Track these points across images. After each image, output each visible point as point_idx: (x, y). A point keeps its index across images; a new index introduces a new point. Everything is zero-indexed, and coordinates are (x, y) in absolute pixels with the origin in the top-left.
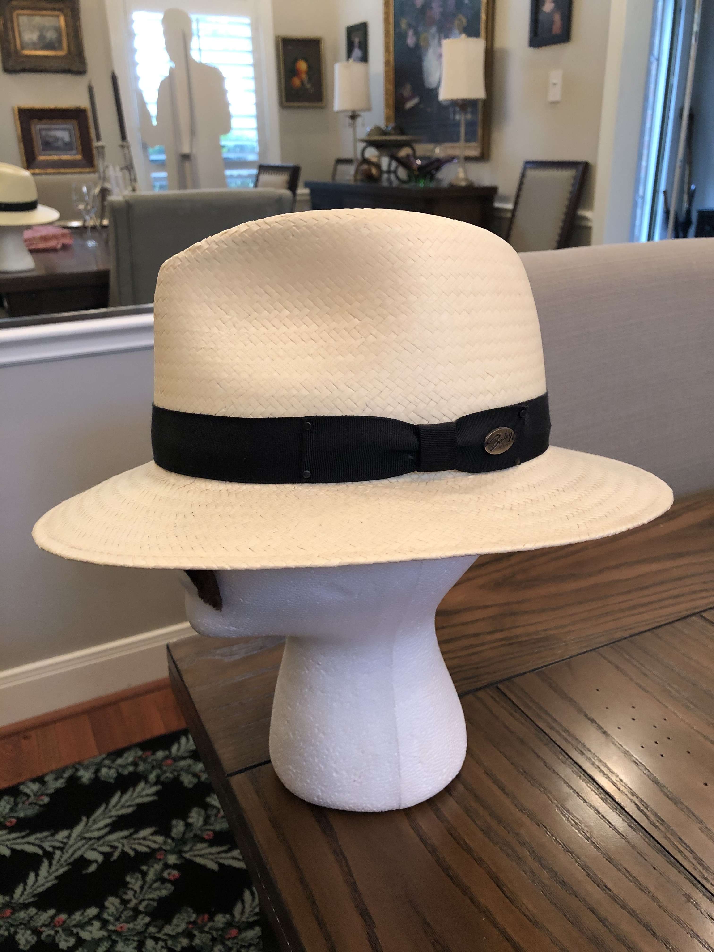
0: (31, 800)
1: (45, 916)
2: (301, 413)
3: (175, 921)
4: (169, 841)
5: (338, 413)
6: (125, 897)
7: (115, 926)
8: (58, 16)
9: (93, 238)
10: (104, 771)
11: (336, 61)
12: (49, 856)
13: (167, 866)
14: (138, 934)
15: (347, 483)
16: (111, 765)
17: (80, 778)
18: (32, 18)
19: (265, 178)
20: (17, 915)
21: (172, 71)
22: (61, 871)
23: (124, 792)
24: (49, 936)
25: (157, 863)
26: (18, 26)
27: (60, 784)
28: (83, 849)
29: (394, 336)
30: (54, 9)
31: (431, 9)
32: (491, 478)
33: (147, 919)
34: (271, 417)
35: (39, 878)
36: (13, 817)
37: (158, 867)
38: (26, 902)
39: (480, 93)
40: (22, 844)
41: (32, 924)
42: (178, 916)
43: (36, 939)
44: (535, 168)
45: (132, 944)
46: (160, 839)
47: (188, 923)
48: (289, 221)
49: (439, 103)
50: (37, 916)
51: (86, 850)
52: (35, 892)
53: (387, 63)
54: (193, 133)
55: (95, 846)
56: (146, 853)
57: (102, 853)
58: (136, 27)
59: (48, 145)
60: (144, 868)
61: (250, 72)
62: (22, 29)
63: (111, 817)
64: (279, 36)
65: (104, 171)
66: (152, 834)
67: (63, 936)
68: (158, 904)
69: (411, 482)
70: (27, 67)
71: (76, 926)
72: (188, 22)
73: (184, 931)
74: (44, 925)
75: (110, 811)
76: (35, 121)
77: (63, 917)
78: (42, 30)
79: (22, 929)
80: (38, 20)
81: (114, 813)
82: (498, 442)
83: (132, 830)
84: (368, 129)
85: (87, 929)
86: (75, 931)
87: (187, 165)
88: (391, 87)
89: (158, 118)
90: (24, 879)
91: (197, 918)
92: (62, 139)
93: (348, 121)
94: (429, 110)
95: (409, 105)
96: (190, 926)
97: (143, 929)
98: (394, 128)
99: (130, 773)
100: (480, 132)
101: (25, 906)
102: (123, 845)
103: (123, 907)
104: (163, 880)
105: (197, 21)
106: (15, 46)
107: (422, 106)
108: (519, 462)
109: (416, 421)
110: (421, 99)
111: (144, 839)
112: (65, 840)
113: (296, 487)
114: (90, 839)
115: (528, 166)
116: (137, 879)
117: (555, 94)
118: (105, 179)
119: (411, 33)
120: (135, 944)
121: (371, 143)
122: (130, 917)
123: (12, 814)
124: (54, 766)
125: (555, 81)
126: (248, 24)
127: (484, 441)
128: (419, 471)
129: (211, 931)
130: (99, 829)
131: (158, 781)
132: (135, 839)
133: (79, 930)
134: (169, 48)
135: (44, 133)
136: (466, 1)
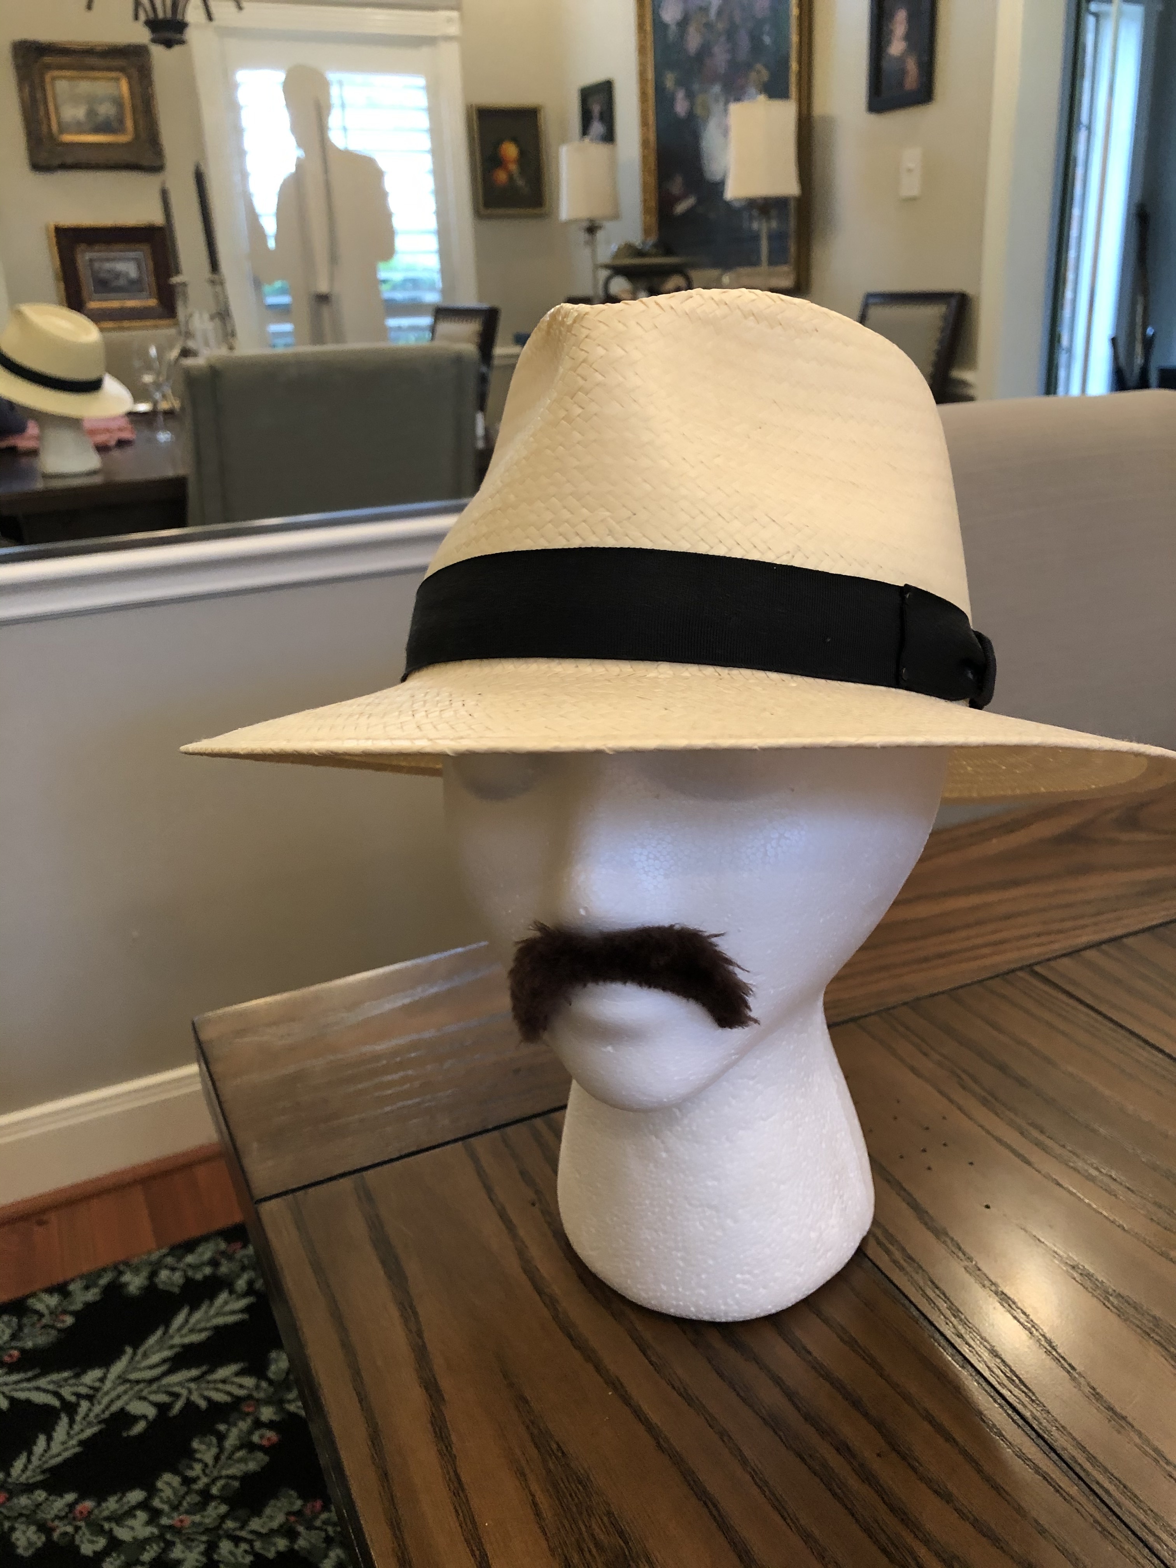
0: (44, 1321)
1: (59, 1504)
3: (268, 1511)
4: (264, 1384)
6: (191, 1474)
7: (172, 1518)
8: (117, 80)
9: (166, 428)
10: (164, 1274)
11: (564, 140)
12: (70, 1409)
13: (258, 1424)
14: (207, 1531)
16: (176, 1265)
17: (125, 1285)
18: (75, 82)
19: (448, 327)
20: (15, 1501)
21: (300, 165)
22: (89, 1432)
23: (194, 1308)
24: (65, 1534)
25: (244, 1420)
26: (54, 95)
27: (92, 1295)
28: (125, 1398)
30: (109, 69)
31: (713, 56)
33: (223, 1509)
35: (53, 1444)
36: (16, 1348)
37: (244, 1425)
38: (31, 1481)
39: (790, 188)
40: (29, 1390)
41: (40, 1515)
42: (272, 1502)
43: (43, 1538)
44: (882, 304)
45: (198, 1546)
46: (249, 1382)
47: (289, 1514)
49: (728, 204)
50: (49, 1503)
51: (130, 1400)
52: (46, 1466)
53: (645, 143)
54: (334, 258)
55: (145, 1393)
56: (226, 1404)
57: (156, 1405)
58: (242, 96)
59: (104, 285)
60: (222, 1427)
61: (427, 162)
62: (59, 101)
63: (172, 1347)
64: (471, 106)
65: (187, 322)
66: (237, 1374)
67: (88, 1535)
68: (241, 1484)
70: (69, 160)
71: (108, 1519)
72: (325, 85)
73: (281, 1526)
74: (57, 1517)
75: (172, 1337)
76: (83, 246)
77: (89, 1504)
78: (92, 102)
79: (22, 1523)
80: (85, 87)
81: (177, 1340)
83: (204, 1368)
84: (614, 248)
85: (126, 1523)
86: (107, 1526)
87: (326, 311)
88: (652, 181)
89: (277, 238)
90: (28, 1445)
91: (303, 1506)
92: (127, 274)
93: (583, 236)
94: (714, 215)
95: (681, 208)
96: (292, 1519)
97: (216, 1524)
98: (655, 246)
99: (206, 1278)
100: (793, 249)
101: (29, 1488)
102: (190, 1392)
103: (184, 1489)
104: (251, 1447)
105: (341, 83)
106: (50, 128)
110: (698, 199)
111: (224, 1381)
112: (97, 1384)
114: (138, 1382)
115: (871, 300)
116: (209, 1445)
117: (911, 186)
118: (188, 335)
119: (680, 95)
120: (202, 1547)
121: (618, 270)
122: (196, 1504)
123: (14, 1344)
124: (86, 1268)
125: (911, 165)
126: (423, 88)
129: (325, 1527)
130: (152, 1367)
131: (250, 1290)
132: (208, 1382)
133: (114, 1525)
134: (297, 128)
135: (96, 265)
136: (767, 40)
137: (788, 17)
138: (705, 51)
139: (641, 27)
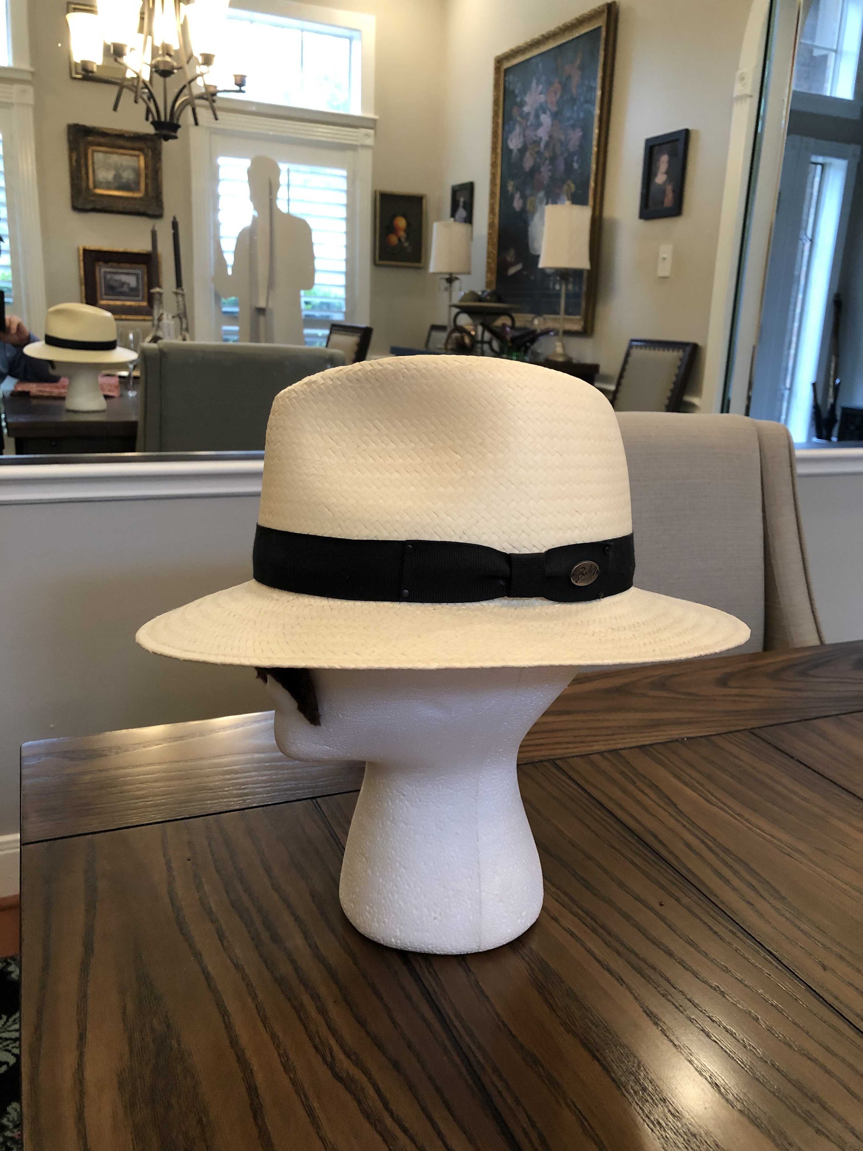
2: (403, 536)
5: (437, 539)
8: (138, 156)
11: (439, 219)
15: (443, 604)
18: (108, 155)
19: (338, 338)
21: (255, 220)
26: (93, 163)
29: (491, 472)
30: (135, 149)
31: (540, 172)
32: (576, 608)
34: (375, 539)
39: (583, 263)
44: (641, 347)
48: (401, 363)
49: (540, 271)
53: (491, 225)
54: (271, 285)
59: (113, 290)
61: (342, 226)
62: (96, 166)
64: (377, 191)
69: (501, 607)
70: (98, 207)
72: (278, 172)
76: (101, 263)
78: (118, 169)
80: (115, 159)
82: (583, 575)
84: (463, 294)
87: (262, 319)
88: (494, 250)
89: (234, 267)
92: (129, 284)
93: (444, 284)
94: (532, 278)
95: (512, 271)
98: (490, 294)
100: (583, 305)
105: (288, 170)
106: (87, 184)
107: (525, 273)
108: (602, 596)
109: (508, 549)
110: (524, 266)
113: (395, 606)
115: (634, 343)
117: (664, 269)
118: (159, 327)
119: (517, 196)
121: (464, 310)
125: (665, 256)
126: (345, 177)
127: (571, 572)
128: (509, 596)
134: (255, 197)
135: (109, 276)
136: (576, 166)
137: (591, 153)
138: (535, 170)
139: (494, 149)
